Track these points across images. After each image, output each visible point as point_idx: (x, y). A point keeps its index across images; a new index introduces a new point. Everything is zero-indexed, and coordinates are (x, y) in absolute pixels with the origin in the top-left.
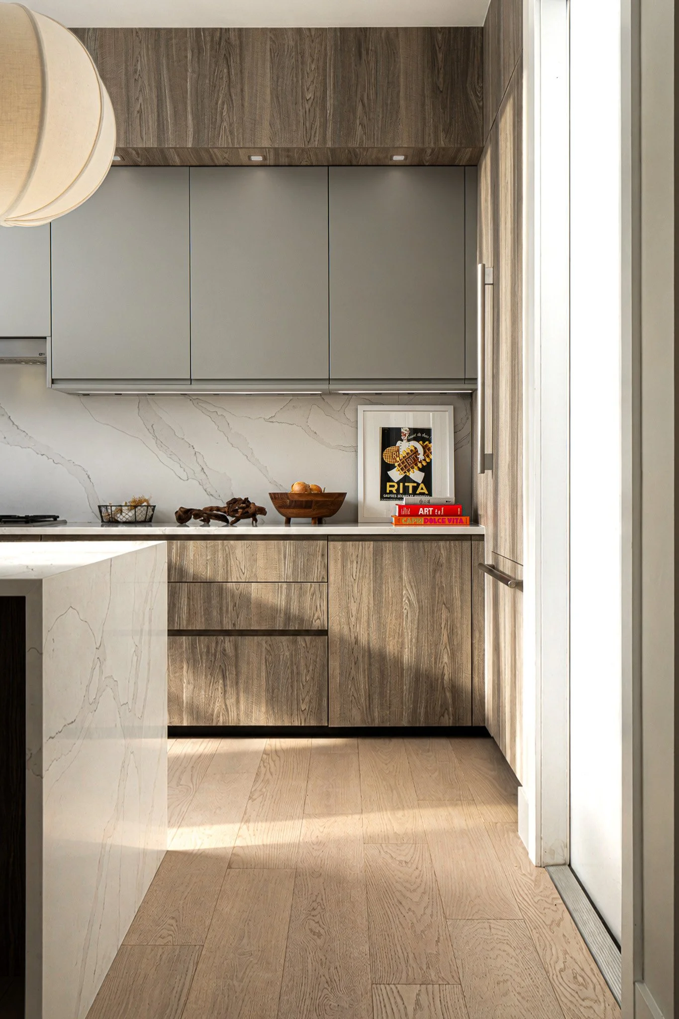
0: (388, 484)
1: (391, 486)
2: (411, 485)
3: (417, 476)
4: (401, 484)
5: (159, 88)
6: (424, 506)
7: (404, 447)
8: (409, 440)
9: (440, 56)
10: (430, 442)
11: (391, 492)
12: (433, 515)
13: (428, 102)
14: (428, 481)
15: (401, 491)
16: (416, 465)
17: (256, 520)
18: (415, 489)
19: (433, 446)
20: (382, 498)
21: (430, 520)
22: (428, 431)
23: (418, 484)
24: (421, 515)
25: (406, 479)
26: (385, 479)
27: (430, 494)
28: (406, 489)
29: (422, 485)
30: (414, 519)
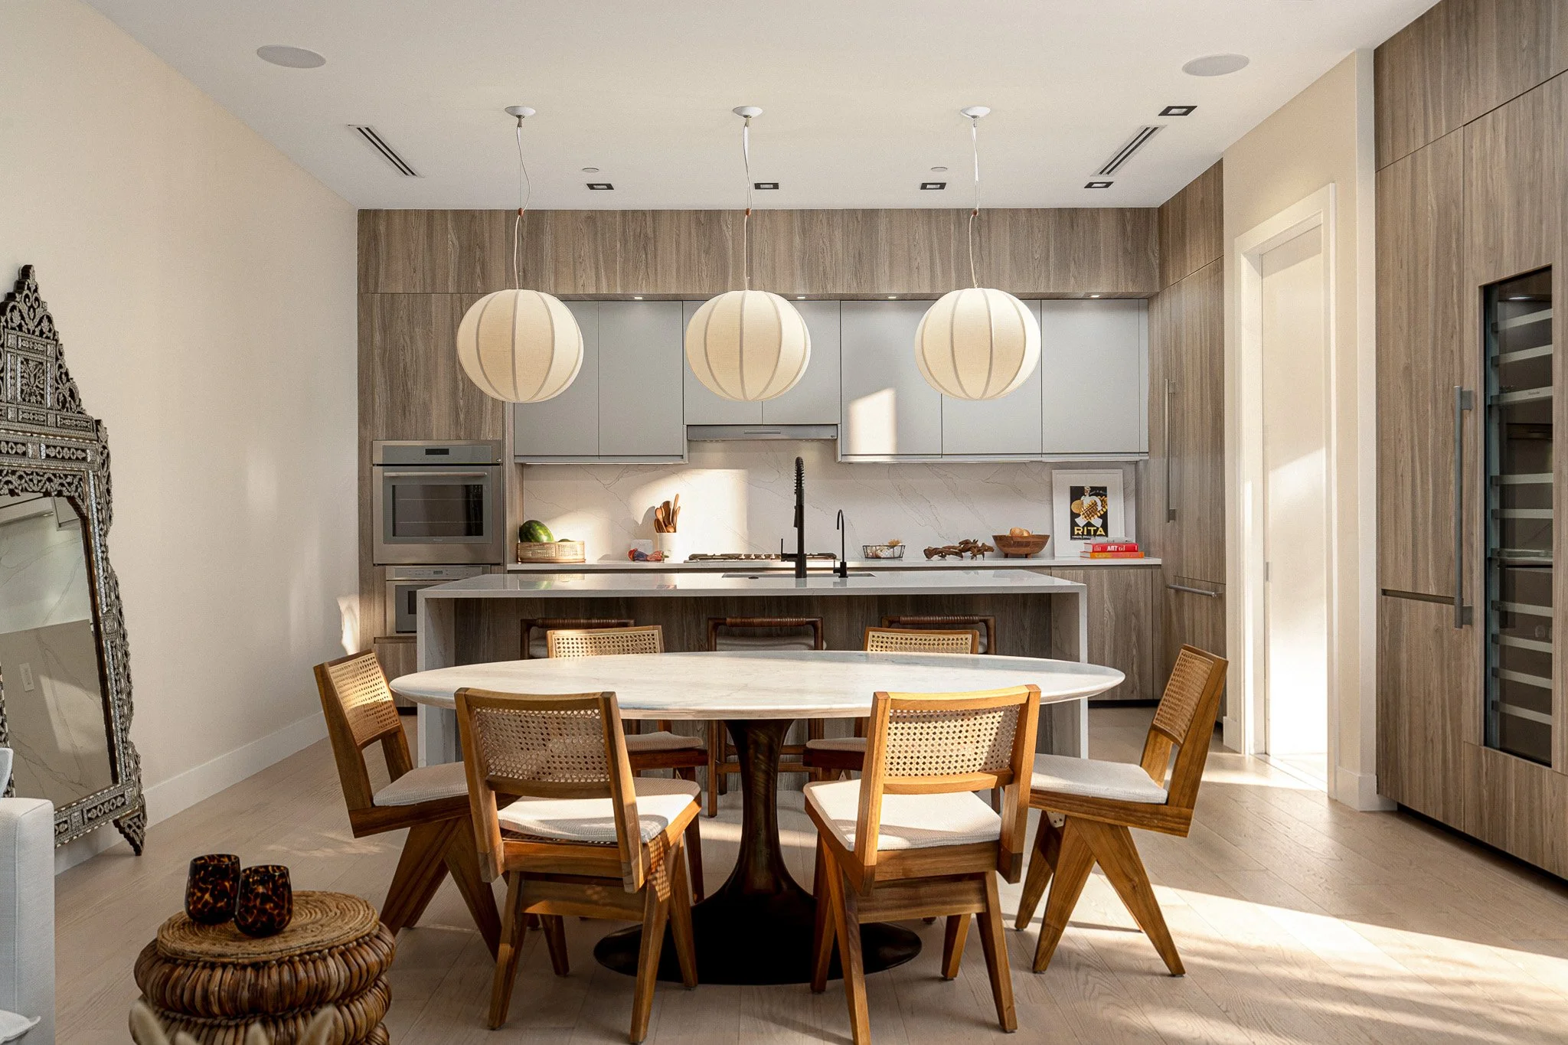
0: (1076, 528)
1: (1078, 530)
2: (1092, 529)
3: (1097, 522)
4: (1085, 528)
5: (931, 252)
6: (1111, 545)
7: (1087, 500)
8: (1090, 496)
9: (1129, 228)
10: (1106, 496)
11: (1078, 534)
12: (1118, 551)
14: (1105, 526)
15: (1085, 533)
16: (1096, 514)
18: (1095, 531)
19: (1109, 499)
20: (1072, 538)
22: (1104, 489)
23: (1098, 528)
25: (1089, 524)
26: (1073, 524)
27: (1107, 535)
28: (1089, 532)
29: (1101, 529)
30: (1104, 554)
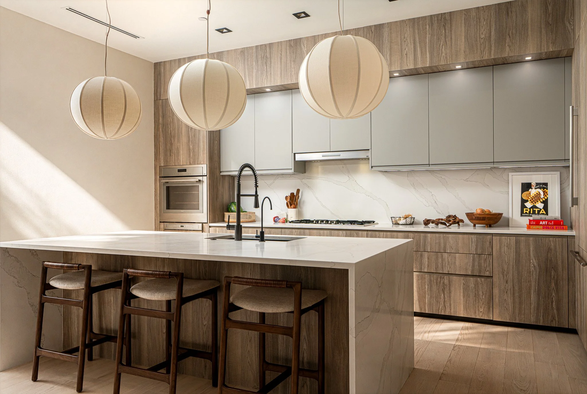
1: (526, 210)
2: (537, 210)
3: (540, 205)
4: (532, 209)
5: (414, 43)
6: (542, 221)
7: (533, 192)
8: (535, 189)
10: (547, 189)
11: (526, 213)
12: (548, 224)
13: (543, 31)
15: (531, 213)
16: (540, 200)
17: (459, 225)
18: (539, 211)
19: (549, 191)
20: (521, 215)
21: (545, 227)
23: (541, 209)
24: (541, 225)
25: (534, 207)
30: (537, 227)
